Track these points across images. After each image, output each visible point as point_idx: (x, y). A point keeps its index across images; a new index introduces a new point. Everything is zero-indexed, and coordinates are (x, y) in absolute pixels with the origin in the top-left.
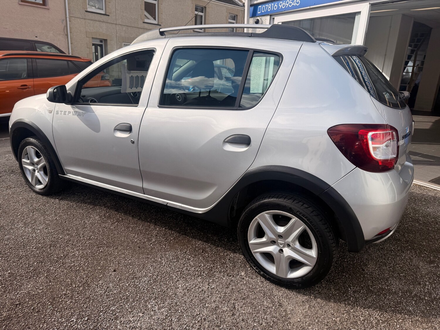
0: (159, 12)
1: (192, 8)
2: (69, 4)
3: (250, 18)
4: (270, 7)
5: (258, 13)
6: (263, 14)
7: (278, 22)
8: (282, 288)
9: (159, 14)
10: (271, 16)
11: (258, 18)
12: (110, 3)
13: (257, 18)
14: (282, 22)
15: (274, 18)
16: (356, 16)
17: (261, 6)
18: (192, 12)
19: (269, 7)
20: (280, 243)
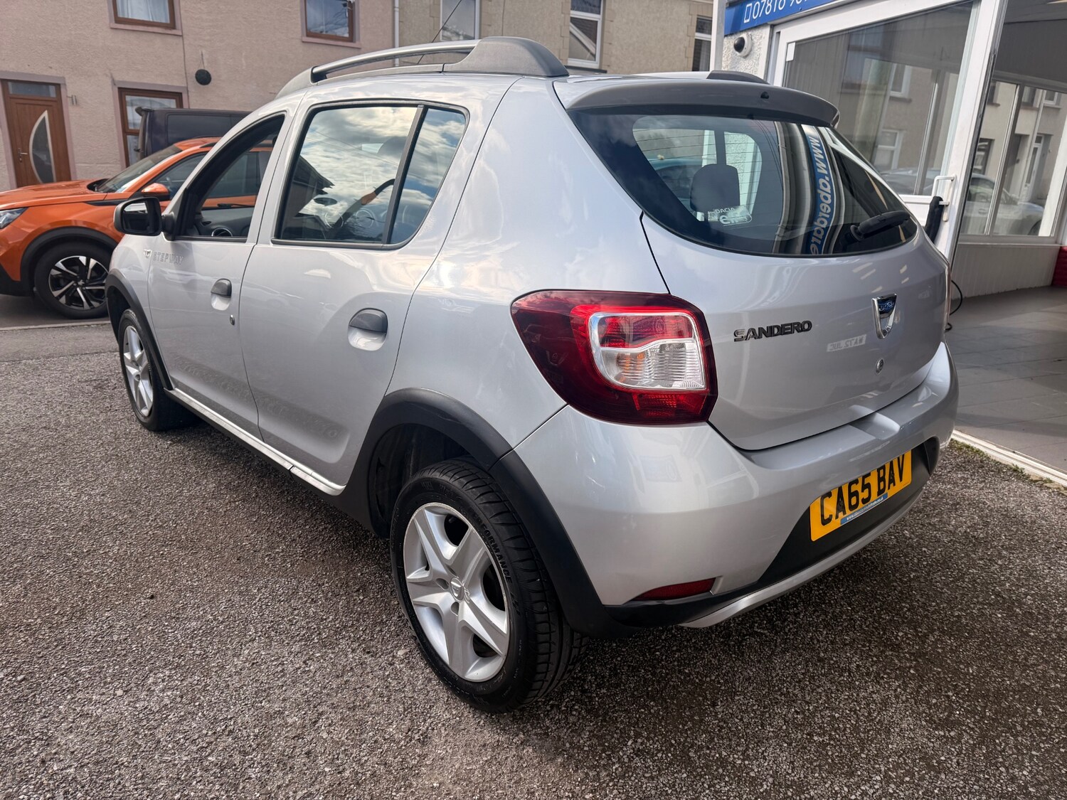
0: (605, 40)
1: (688, 26)
2: (400, 35)
3: (726, 36)
4: (770, 5)
5: (745, 22)
6: (755, 25)
7: (789, 41)
8: (462, 704)
9: (605, 45)
10: (773, 27)
11: (744, 35)
12: (490, 25)
13: (741, 36)
14: (796, 42)
15: (779, 33)
16: (972, 10)
17: (751, 4)
18: (688, 36)
19: (768, 5)
20: (455, 586)
